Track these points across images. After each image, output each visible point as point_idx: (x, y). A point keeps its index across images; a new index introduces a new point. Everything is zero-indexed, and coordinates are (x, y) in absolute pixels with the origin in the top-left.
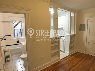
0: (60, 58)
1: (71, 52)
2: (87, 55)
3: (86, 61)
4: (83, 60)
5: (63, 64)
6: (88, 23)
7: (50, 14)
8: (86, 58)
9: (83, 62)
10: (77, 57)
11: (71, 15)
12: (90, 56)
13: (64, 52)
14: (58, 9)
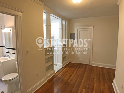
0: (55, 72)
1: (64, 63)
2: (79, 64)
3: (79, 69)
4: (77, 69)
5: (59, 77)
6: (78, 32)
7: (43, 19)
8: (78, 67)
9: (77, 71)
10: (71, 67)
11: (63, 23)
12: (81, 64)
13: (57, 65)
14: (51, 14)
